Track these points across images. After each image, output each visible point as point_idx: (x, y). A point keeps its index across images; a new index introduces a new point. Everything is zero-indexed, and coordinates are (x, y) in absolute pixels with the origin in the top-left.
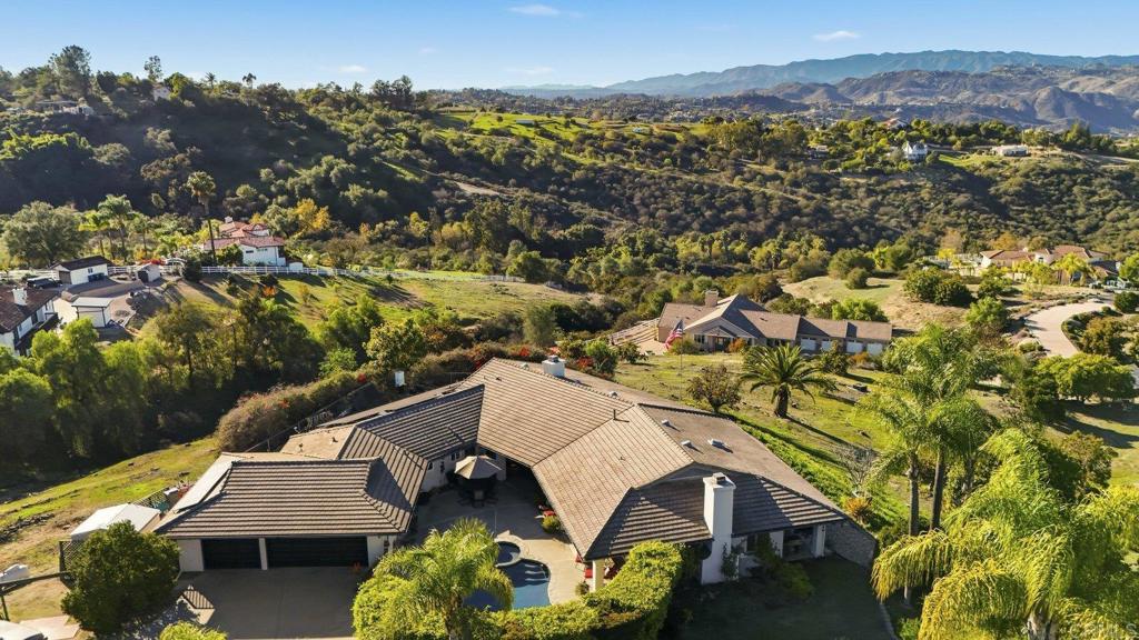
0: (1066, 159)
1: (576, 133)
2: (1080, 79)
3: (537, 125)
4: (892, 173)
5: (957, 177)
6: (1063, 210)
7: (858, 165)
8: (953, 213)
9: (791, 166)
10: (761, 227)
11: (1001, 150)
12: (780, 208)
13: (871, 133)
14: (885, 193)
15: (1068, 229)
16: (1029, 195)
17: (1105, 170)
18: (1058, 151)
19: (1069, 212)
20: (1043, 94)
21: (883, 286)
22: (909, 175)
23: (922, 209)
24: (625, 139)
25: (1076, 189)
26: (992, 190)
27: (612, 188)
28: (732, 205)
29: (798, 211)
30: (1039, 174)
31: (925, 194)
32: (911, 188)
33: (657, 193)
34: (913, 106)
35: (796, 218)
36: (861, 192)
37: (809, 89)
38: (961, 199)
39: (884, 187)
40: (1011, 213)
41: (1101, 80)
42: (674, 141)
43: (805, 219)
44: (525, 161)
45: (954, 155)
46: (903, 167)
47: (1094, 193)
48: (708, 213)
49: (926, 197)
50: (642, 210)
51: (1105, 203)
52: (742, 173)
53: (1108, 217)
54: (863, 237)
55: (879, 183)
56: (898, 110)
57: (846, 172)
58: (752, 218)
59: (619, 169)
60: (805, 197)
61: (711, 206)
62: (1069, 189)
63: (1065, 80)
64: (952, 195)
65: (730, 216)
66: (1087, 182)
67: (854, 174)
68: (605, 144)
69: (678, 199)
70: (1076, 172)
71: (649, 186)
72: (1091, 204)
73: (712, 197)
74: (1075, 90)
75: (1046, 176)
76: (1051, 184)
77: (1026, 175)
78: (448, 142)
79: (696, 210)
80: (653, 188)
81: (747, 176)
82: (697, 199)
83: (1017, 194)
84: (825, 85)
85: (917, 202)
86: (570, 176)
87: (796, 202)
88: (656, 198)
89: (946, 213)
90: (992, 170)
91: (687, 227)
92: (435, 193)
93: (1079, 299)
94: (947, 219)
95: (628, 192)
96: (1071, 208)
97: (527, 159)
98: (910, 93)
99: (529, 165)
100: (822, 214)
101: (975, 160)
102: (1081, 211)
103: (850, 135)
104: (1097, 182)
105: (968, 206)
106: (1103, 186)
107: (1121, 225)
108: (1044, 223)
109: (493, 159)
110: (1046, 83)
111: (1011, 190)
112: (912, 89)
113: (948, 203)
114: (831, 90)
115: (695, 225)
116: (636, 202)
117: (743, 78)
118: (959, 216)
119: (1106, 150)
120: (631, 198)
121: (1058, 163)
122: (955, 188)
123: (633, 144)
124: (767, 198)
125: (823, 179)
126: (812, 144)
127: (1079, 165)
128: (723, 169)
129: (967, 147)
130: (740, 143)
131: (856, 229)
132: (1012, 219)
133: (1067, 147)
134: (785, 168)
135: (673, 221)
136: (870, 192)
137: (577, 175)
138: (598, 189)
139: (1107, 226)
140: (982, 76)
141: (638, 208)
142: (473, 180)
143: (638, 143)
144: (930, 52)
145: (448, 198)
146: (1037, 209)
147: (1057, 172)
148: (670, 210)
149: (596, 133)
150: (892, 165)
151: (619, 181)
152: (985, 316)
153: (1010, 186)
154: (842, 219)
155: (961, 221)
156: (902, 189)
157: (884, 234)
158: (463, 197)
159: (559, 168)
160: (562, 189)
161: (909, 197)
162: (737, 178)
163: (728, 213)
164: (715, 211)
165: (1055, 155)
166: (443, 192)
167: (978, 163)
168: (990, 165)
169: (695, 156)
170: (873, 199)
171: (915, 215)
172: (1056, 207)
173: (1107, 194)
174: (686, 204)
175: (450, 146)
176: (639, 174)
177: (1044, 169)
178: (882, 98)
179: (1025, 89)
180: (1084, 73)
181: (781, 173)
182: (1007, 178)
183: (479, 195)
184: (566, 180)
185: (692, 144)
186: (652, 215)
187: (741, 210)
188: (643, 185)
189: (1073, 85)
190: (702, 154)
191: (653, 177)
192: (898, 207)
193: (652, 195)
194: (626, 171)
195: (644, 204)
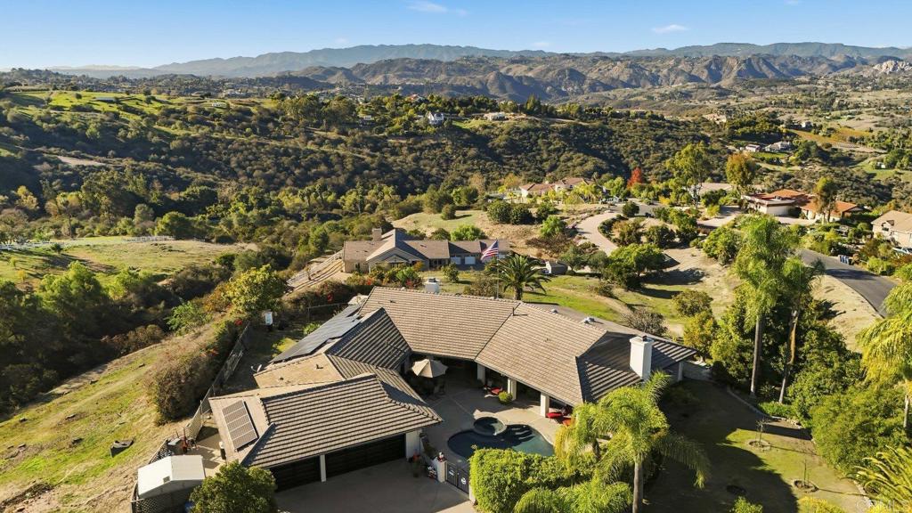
0: (530, 121)
1: (160, 108)
2: (511, 66)
3: (118, 101)
4: (423, 135)
5: (466, 136)
6: (534, 156)
7: (398, 130)
8: (469, 162)
9: (350, 132)
10: (342, 180)
11: (490, 116)
12: (352, 164)
13: (401, 105)
14: (421, 150)
15: (540, 169)
16: (513, 147)
17: (553, 128)
18: (524, 116)
19: (538, 157)
20: (491, 76)
21: (468, 216)
22: (435, 136)
23: (448, 161)
24: (207, 113)
25: (540, 141)
26: (490, 144)
27: (208, 155)
28: (315, 164)
29: (366, 166)
30: (516, 132)
31: (448, 149)
32: (438, 145)
33: (250, 157)
34: (410, 85)
35: (367, 171)
36: (405, 150)
37: (331, 71)
38: (472, 152)
39: (419, 145)
40: (504, 161)
41: (524, 67)
42: (251, 114)
43: (373, 172)
44: (120, 134)
45: (461, 120)
46: (431, 130)
47: (550, 144)
48: (297, 172)
49: (450, 151)
50: (241, 172)
51: (558, 150)
52: (313, 139)
53: (562, 159)
54: (417, 183)
55: (415, 143)
56: (400, 88)
57: (390, 135)
58: (333, 173)
59: (212, 138)
60: (368, 155)
61: (298, 166)
62: (536, 142)
63: (504, 67)
64: (466, 149)
65: (315, 174)
66: (545, 137)
67: (397, 137)
68: (189, 118)
69: (269, 162)
70: (536, 130)
71: (242, 152)
72: (549, 151)
73: (297, 158)
74: (510, 74)
75: (521, 133)
76: (525, 139)
77: (509, 133)
78: (34, 119)
79: (287, 169)
80: (246, 152)
81: (317, 140)
82: (285, 160)
83: (505, 146)
84: (342, 69)
85: (444, 155)
86: (168, 146)
87: (363, 159)
88: (250, 161)
89: (465, 162)
90: (487, 130)
91: (282, 184)
92: (38, 167)
93: (599, 212)
94: (466, 167)
95: (225, 157)
96: (539, 154)
97: (122, 132)
98: (406, 76)
99: (124, 137)
100: (384, 168)
101: (474, 124)
102: (545, 156)
103: (387, 107)
104: (551, 136)
105: (477, 157)
106: (555, 138)
107: (569, 164)
108: (525, 166)
109: (88, 133)
110: (493, 68)
111: (502, 143)
112: (406, 72)
113: (465, 155)
114: (347, 72)
115: (289, 181)
116: (233, 165)
117: (275, 62)
118: (473, 164)
119: (551, 114)
120: (228, 162)
121: (525, 124)
122: (467, 144)
123: (215, 116)
124: (342, 158)
125: (376, 141)
126: (360, 115)
127: (538, 125)
128: (296, 136)
129: (468, 115)
130: (306, 114)
131: (411, 177)
132: (506, 164)
133: (529, 113)
134: (345, 133)
135: (269, 179)
136: (411, 150)
137: (174, 144)
138: (195, 155)
139: (561, 166)
140: (451, 63)
141: (236, 170)
142: (73, 153)
143: (219, 116)
144: (412, 45)
145: (52, 171)
146: (519, 156)
147: (527, 130)
148: (264, 170)
149: (179, 108)
150: (422, 129)
151: (214, 148)
152: (553, 228)
153: (500, 141)
154: (400, 171)
155: (475, 167)
156: (432, 147)
157: (430, 180)
158: (68, 169)
159: (155, 139)
160: (163, 157)
161: (437, 152)
162: (310, 142)
163: (314, 171)
164: (302, 169)
165: (523, 119)
166: (46, 166)
167: (477, 126)
168: (485, 127)
169: (270, 125)
170: (414, 154)
171: (444, 165)
172: (530, 154)
173: (557, 144)
174: (277, 164)
175: (39, 123)
176: (231, 142)
177: (518, 128)
178: (386, 79)
179: (479, 73)
180: (513, 62)
181: (343, 137)
182: (497, 136)
183: (84, 167)
184: (164, 149)
185: (266, 116)
186: (250, 176)
187: (323, 168)
188: (236, 151)
189: (509, 70)
190: (276, 124)
191: (243, 144)
192: (432, 160)
193: (247, 159)
194: (217, 140)
195: (240, 166)
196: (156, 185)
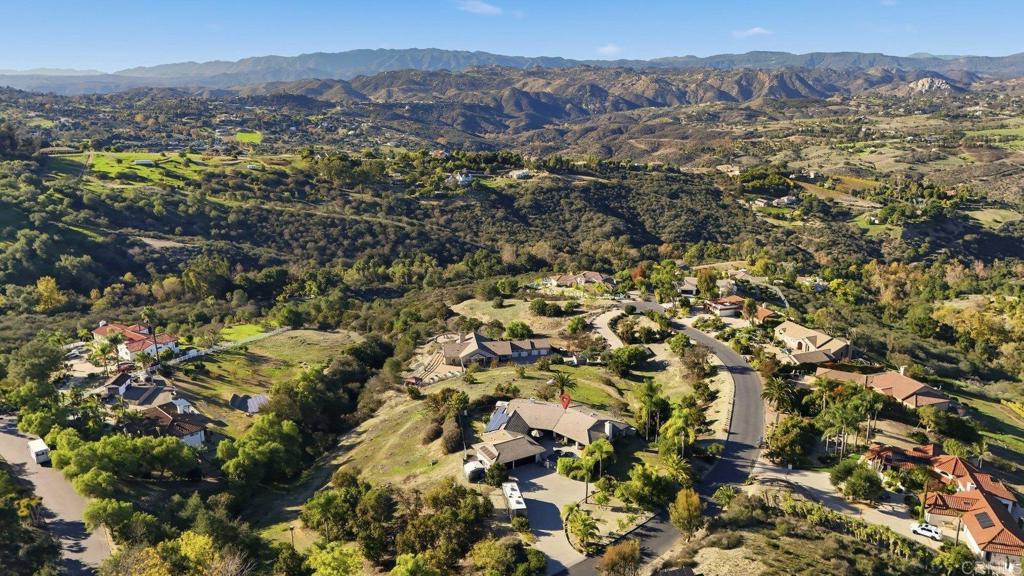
0: (553, 180)
1: (199, 172)
3: (157, 165)
4: (454, 196)
5: (493, 197)
6: (558, 216)
7: (430, 191)
8: (498, 224)
9: (383, 195)
10: (386, 250)
11: (515, 174)
12: (395, 234)
13: (429, 162)
14: (452, 212)
15: (563, 230)
16: (538, 208)
17: (575, 186)
18: (546, 174)
19: (561, 217)
22: (463, 197)
23: (479, 223)
24: (245, 177)
25: (562, 201)
26: (516, 204)
27: (263, 227)
28: (360, 234)
29: (407, 236)
30: (540, 192)
31: (477, 211)
32: (468, 207)
33: (301, 229)
35: (408, 241)
36: (437, 213)
37: (327, 85)
38: (500, 214)
39: (450, 207)
40: (530, 221)
42: (285, 174)
43: (414, 242)
44: (182, 210)
45: (485, 178)
46: (460, 191)
47: (572, 204)
48: (346, 243)
49: (479, 213)
50: (295, 244)
51: (579, 210)
52: (349, 202)
53: (583, 219)
54: (453, 251)
55: (446, 205)
56: (407, 107)
57: (422, 196)
58: (378, 243)
60: (408, 224)
61: (346, 237)
62: (558, 201)
64: (494, 211)
65: (362, 244)
66: (567, 196)
67: (428, 198)
68: (230, 182)
69: (319, 233)
70: (559, 190)
71: (292, 223)
72: (571, 211)
73: (344, 229)
74: (526, 89)
75: (545, 193)
76: (548, 199)
77: (533, 193)
78: (103, 197)
79: (336, 240)
80: (296, 224)
81: (354, 204)
82: (334, 232)
83: (530, 207)
84: (340, 81)
85: (474, 217)
86: (226, 219)
87: (403, 228)
88: (302, 232)
89: (494, 224)
90: (513, 190)
91: (334, 255)
92: (131, 251)
93: (609, 309)
94: (495, 229)
95: (278, 230)
96: (561, 214)
97: (183, 207)
99: (186, 212)
100: (424, 237)
101: (498, 182)
102: (567, 216)
103: (415, 163)
104: (572, 195)
105: (505, 218)
106: (576, 198)
107: (590, 224)
108: (549, 227)
109: (155, 211)
110: (508, 82)
111: (528, 204)
112: (411, 86)
113: (493, 217)
114: (346, 86)
115: (340, 253)
116: (287, 237)
117: (258, 68)
118: (502, 227)
119: (573, 171)
120: (281, 234)
121: (548, 184)
122: (494, 205)
123: (252, 180)
124: (384, 227)
125: (408, 203)
126: (391, 173)
127: (561, 184)
128: (333, 199)
129: (494, 172)
131: (448, 245)
132: (531, 226)
133: (552, 170)
134: (379, 196)
135: (322, 250)
136: (443, 212)
137: (232, 218)
138: (250, 228)
139: (583, 227)
140: (461, 76)
141: (291, 242)
142: (151, 233)
143: (257, 179)
144: (415, 49)
145: (142, 254)
146: (544, 217)
147: (550, 190)
148: (316, 242)
149: (217, 171)
150: (451, 190)
151: (266, 220)
153: (525, 201)
154: (438, 240)
155: (504, 230)
156: (462, 208)
157: (465, 247)
158: (153, 251)
159: (213, 213)
160: (223, 231)
161: (467, 213)
162: (348, 206)
163: (360, 241)
164: (350, 240)
165: (546, 177)
166: (137, 250)
167: (503, 185)
168: (511, 186)
169: (307, 188)
170: (445, 217)
171: (474, 227)
172: (553, 214)
173: (579, 204)
174: (327, 236)
175: (108, 201)
176: (281, 213)
177: (542, 188)
178: (390, 95)
179: (493, 87)
180: (529, 74)
181: (378, 200)
182: (522, 195)
183: (167, 249)
184: (222, 223)
185: (300, 177)
186: (303, 247)
187: (368, 238)
188: (287, 223)
189: (525, 84)
190: (312, 187)
191: (292, 215)
192: (463, 222)
193: (298, 231)
194: (268, 211)
195: (292, 237)
196: (239, 267)
